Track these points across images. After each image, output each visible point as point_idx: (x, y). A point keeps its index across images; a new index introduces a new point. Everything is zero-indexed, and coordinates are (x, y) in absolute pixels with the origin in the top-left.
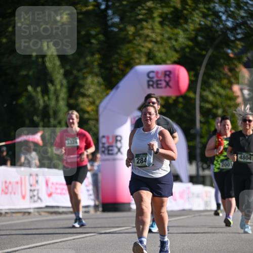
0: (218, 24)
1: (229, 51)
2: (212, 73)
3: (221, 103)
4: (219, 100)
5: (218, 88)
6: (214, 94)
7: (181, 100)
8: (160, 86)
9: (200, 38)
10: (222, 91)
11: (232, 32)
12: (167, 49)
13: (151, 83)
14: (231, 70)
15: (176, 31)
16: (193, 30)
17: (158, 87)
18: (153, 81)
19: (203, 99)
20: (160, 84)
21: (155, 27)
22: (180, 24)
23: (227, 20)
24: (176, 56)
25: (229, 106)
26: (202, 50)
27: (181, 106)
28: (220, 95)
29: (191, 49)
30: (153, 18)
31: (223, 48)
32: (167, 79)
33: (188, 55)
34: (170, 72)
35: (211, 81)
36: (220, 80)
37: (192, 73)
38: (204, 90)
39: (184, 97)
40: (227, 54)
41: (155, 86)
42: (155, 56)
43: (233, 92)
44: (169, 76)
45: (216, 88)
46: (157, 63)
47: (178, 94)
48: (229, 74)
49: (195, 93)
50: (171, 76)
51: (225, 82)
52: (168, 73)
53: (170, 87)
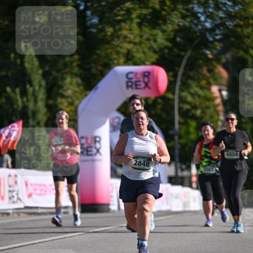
0: (197, 25)
1: (208, 52)
2: (191, 74)
3: (200, 104)
4: (197, 101)
5: (197, 89)
6: (192, 95)
7: (159, 101)
8: (138, 87)
9: (178, 39)
10: (201, 92)
11: (210, 33)
12: (146, 50)
13: (130, 84)
14: (210, 71)
15: (155, 32)
16: (172, 31)
17: (136, 88)
18: (132, 82)
19: (182, 100)
20: (139, 85)
21: (133, 29)
22: (159, 25)
23: (206, 21)
24: (154, 57)
25: (208, 107)
26: (180, 50)
27: (159, 106)
28: (199, 96)
29: (170, 49)
30: (131, 19)
31: (202, 49)
32: (146, 80)
33: (167, 56)
34: (149, 73)
35: (190, 82)
36: (199, 80)
37: (171, 74)
38: (183, 91)
39: (163, 98)
40: (206, 55)
41: (134, 86)
42: (133, 57)
43: (212, 93)
44: (148, 76)
45: (195, 89)
46: (135, 64)
47: (157, 95)
48: (208, 75)
49: (174, 93)
50: (150, 77)
51: (203, 83)
52: (147, 74)
53: (149, 88)
